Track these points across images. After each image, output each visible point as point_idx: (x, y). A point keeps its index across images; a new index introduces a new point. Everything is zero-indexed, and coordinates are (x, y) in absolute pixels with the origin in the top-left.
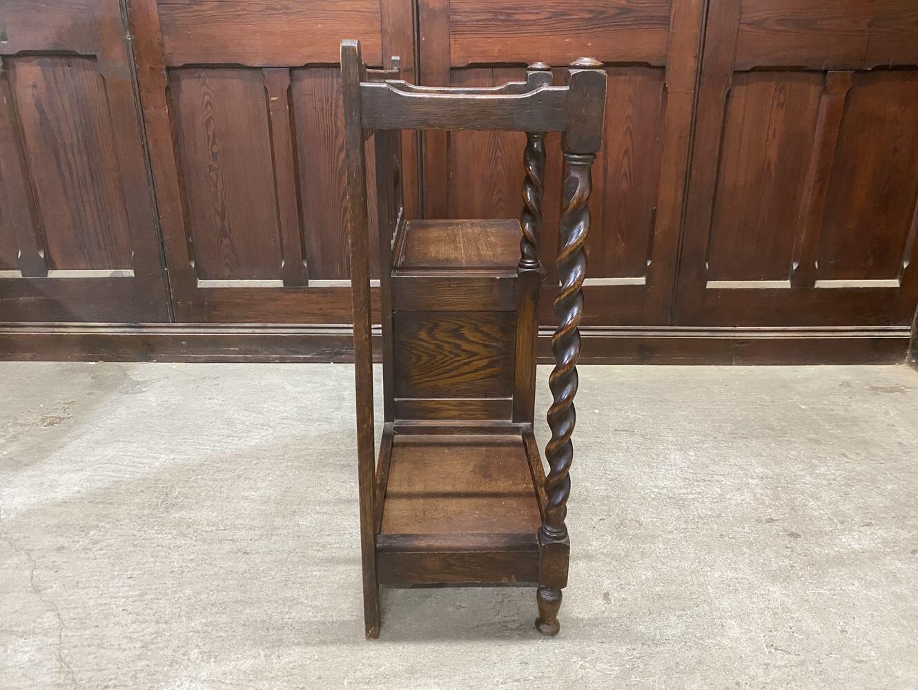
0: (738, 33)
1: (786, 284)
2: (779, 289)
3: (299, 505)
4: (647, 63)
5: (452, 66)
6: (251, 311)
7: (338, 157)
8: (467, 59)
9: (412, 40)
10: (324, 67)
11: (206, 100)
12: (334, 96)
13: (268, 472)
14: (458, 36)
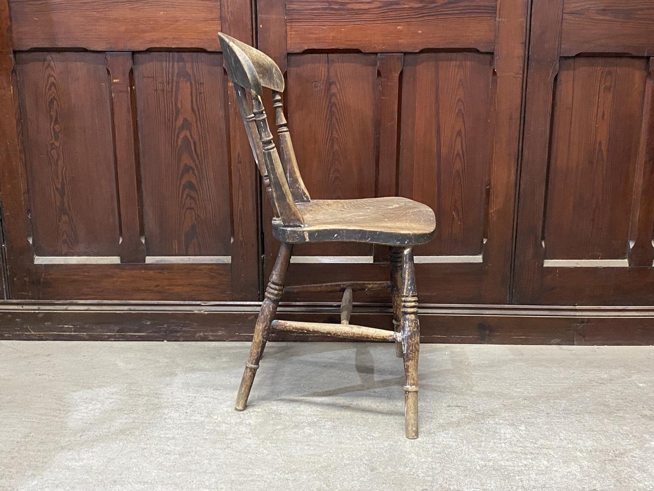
0: (562, 22)
1: (624, 263)
2: (617, 268)
3: (120, 475)
4: (477, 50)
5: (290, 52)
6: (88, 288)
7: (178, 137)
8: (303, 45)
9: (250, 27)
10: (167, 52)
11: (50, 82)
12: (175, 79)
13: (91, 443)
14: (294, 24)
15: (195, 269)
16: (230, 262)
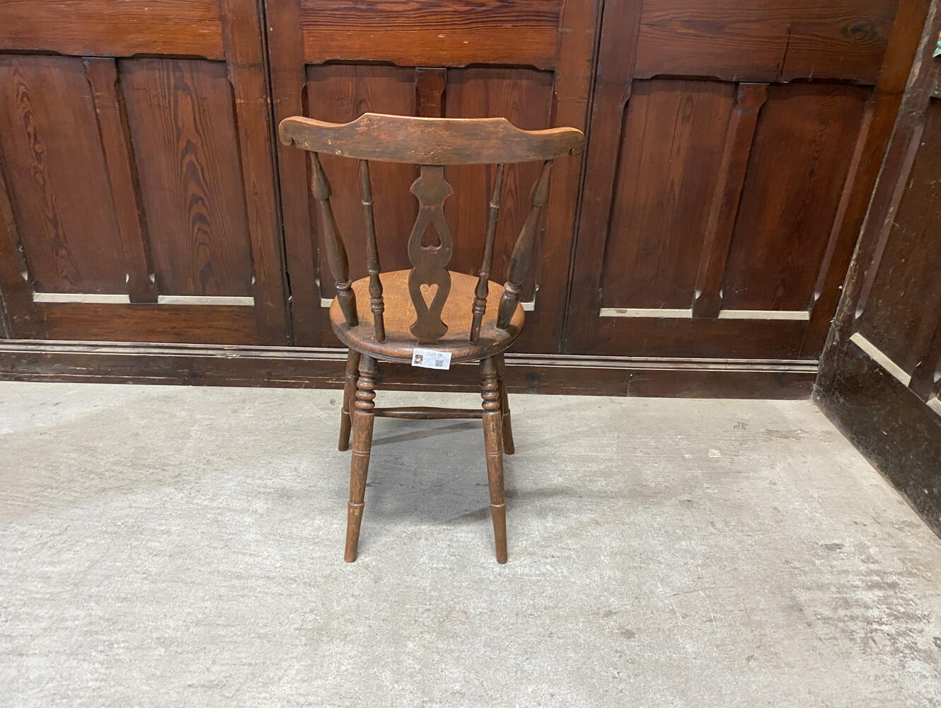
0: (638, 36)
1: (687, 313)
2: (681, 320)
4: (535, 67)
5: (308, 61)
6: (97, 328)
7: (181, 163)
8: (324, 54)
9: (258, 30)
10: (159, 58)
11: (21, 92)
12: (172, 91)
14: (311, 28)
15: (214, 311)
16: (253, 304)
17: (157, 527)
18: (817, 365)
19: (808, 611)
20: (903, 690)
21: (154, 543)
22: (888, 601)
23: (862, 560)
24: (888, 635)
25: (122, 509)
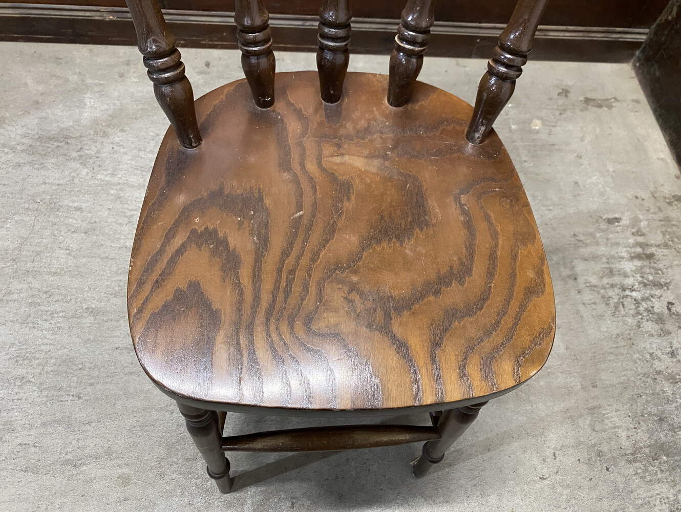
17: (71, 204)
18: (647, 34)
19: (581, 280)
20: (633, 346)
21: (71, 220)
22: (643, 271)
23: (633, 234)
24: (635, 300)
25: (38, 185)
